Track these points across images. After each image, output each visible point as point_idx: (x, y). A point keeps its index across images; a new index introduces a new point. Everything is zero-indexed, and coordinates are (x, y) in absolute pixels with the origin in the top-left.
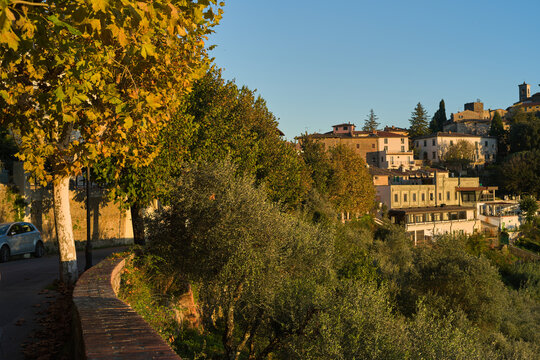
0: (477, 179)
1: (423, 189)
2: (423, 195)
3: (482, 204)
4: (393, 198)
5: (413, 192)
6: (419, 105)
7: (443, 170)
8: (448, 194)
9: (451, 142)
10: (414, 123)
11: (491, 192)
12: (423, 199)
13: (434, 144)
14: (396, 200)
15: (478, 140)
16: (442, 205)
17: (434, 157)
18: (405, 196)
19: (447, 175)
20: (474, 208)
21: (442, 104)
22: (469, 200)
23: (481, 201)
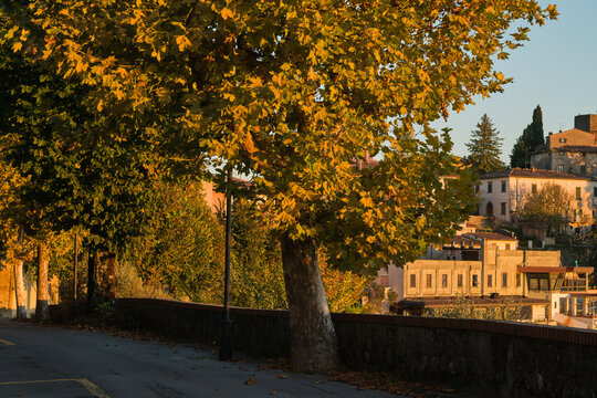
0: (558, 254)
1: (462, 267)
2: (460, 277)
3: (564, 295)
4: (407, 280)
5: (442, 272)
6: (485, 118)
7: (508, 236)
8: (505, 276)
9: (534, 187)
10: (475, 149)
11: (582, 275)
12: (460, 284)
13: (504, 190)
14: (413, 284)
15: (583, 184)
16: (493, 296)
17: (503, 212)
18: (429, 277)
19: (514, 244)
20: (547, 302)
21: (537, 114)
22: (539, 289)
23: (563, 290)
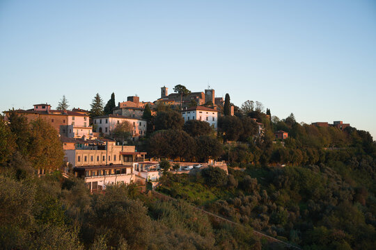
0: (134, 147)
1: (98, 153)
2: (98, 157)
3: (137, 164)
4: (77, 159)
5: (91, 155)
6: (97, 95)
7: (112, 140)
8: (115, 156)
9: (118, 122)
10: (93, 107)
11: (142, 155)
12: (98, 160)
13: (107, 122)
14: (79, 160)
15: (136, 121)
16: (111, 164)
17: (106, 131)
18: (86, 157)
19: (114, 144)
20: (131, 166)
21: (113, 96)
22: (128, 161)
23: (136, 162)
